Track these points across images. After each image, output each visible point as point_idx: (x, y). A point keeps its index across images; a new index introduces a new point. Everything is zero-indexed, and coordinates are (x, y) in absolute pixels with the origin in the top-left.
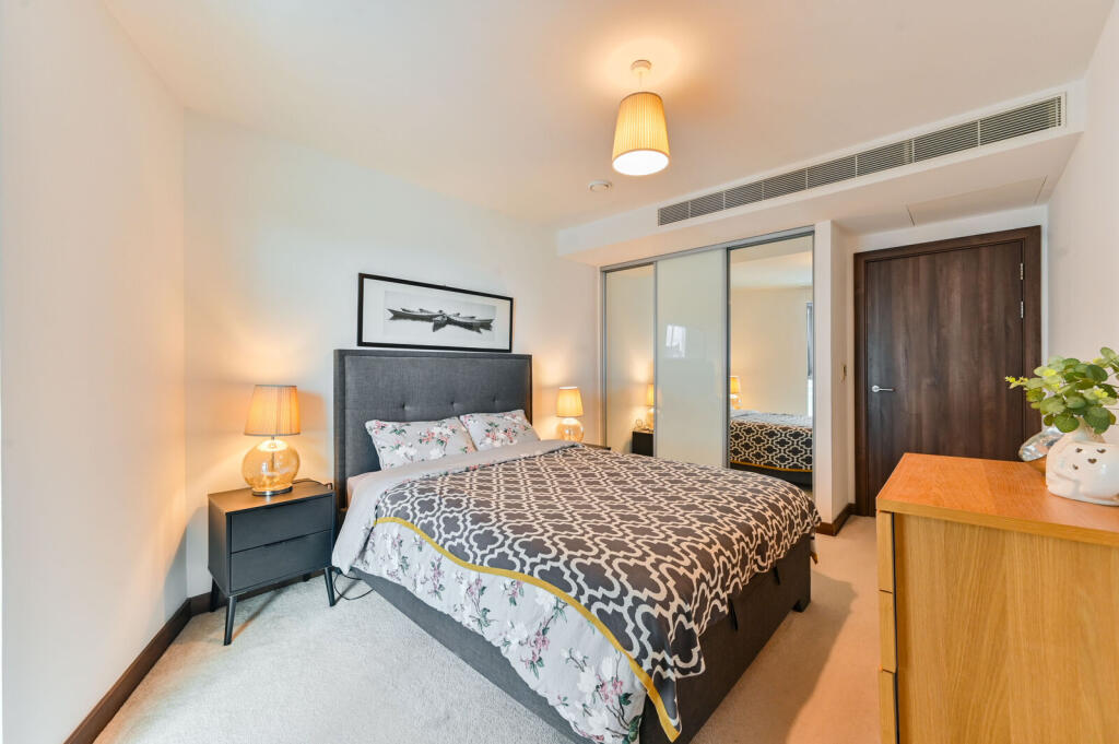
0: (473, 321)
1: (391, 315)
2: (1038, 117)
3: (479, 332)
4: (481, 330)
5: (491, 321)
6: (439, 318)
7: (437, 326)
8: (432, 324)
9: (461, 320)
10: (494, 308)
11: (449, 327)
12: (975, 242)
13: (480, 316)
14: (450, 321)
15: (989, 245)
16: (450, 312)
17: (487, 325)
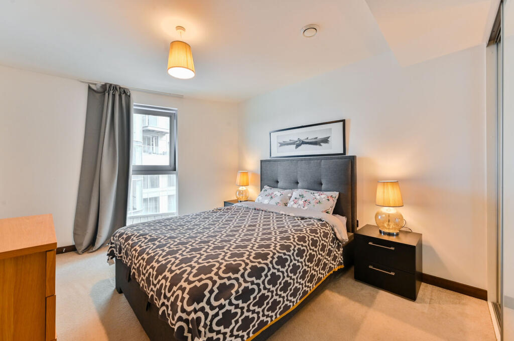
0: (316, 140)
1: (279, 145)
3: (321, 145)
4: (321, 144)
5: (328, 137)
6: (298, 142)
7: (298, 146)
8: (295, 145)
9: (309, 141)
10: (331, 129)
11: (303, 146)
13: (321, 136)
14: (304, 143)
16: (303, 138)
17: (326, 141)
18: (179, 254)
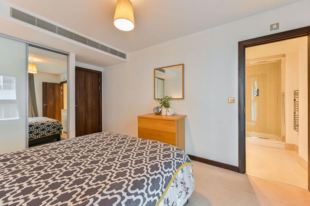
2: (123, 56)
12: (93, 72)
15: (96, 73)
18: (89, 158)
